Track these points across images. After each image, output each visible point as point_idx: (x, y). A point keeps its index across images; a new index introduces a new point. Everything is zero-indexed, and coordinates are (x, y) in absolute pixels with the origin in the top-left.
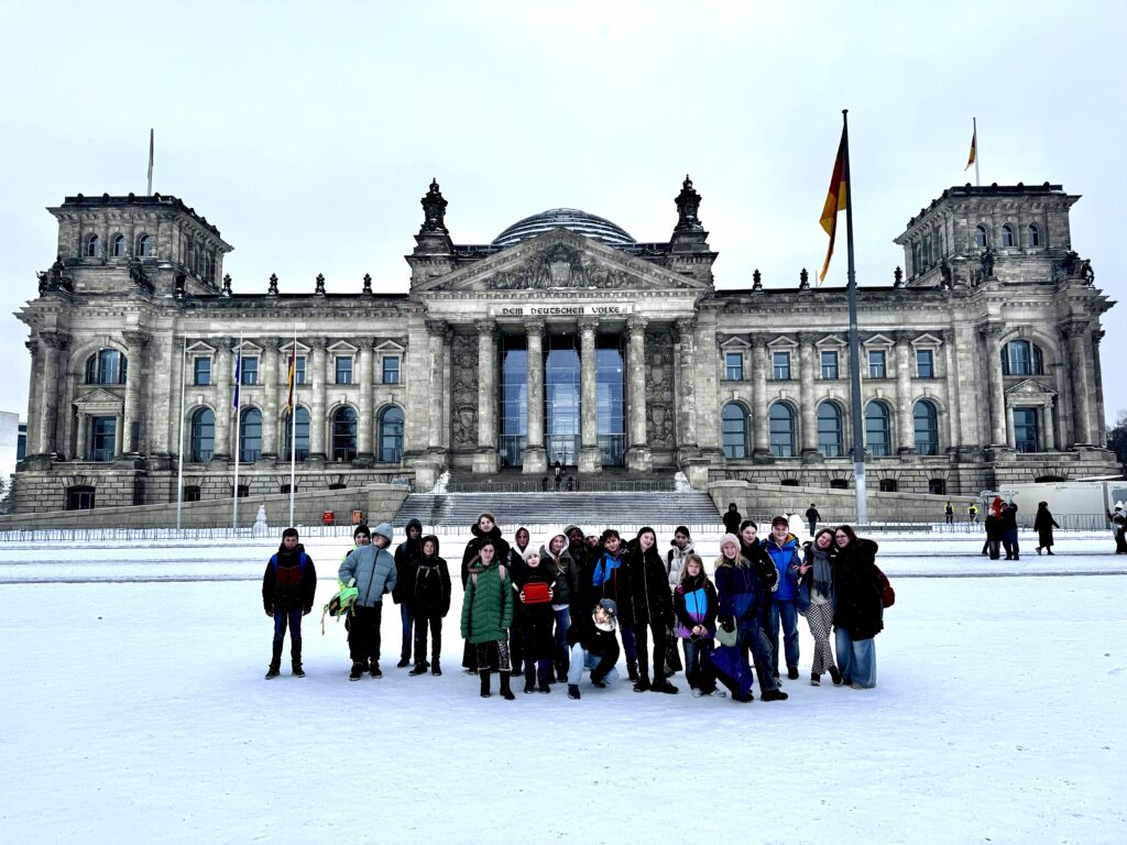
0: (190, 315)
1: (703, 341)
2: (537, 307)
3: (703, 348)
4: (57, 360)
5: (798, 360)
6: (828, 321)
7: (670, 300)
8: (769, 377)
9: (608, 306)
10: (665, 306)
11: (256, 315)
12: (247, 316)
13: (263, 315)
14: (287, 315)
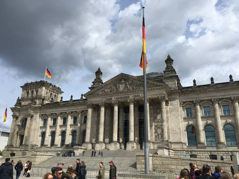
1: (174, 104)
2: (116, 97)
3: (174, 106)
5: (213, 109)
6: (223, 94)
7: (156, 91)
8: (202, 116)
9: (137, 95)
10: (154, 93)
11: (56, 107)
12: (54, 107)
13: (57, 107)
14: (63, 106)
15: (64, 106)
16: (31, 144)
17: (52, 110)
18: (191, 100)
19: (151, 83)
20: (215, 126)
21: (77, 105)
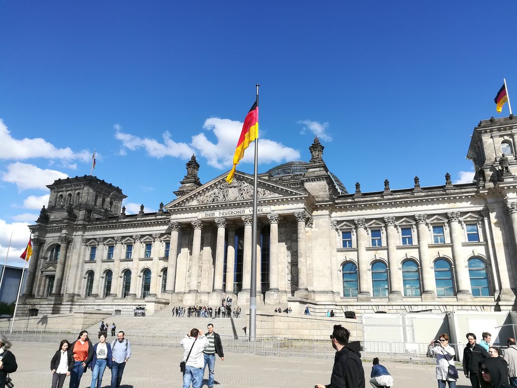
0: (89, 228)
1: (322, 225)
2: (222, 212)
3: (321, 229)
4: (35, 251)
7: (290, 203)
8: (368, 246)
10: (288, 206)
11: (113, 226)
12: (110, 227)
13: (116, 226)
14: (125, 225)
16: (69, 292)
17: (106, 231)
18: (351, 218)
20: (387, 264)
21: (151, 223)
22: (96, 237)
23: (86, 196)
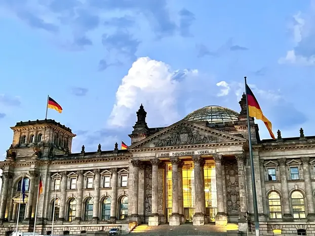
0: (53, 163)
2: (175, 153)
4: (8, 183)
5: (302, 170)
7: (231, 147)
8: (289, 179)
9: (204, 150)
10: (229, 150)
11: (75, 162)
12: (73, 162)
13: (78, 162)
14: (87, 161)
15: (89, 161)
16: (39, 217)
17: (69, 166)
18: (275, 158)
19: (224, 136)
20: (304, 193)
21: (109, 159)
22: (60, 171)
23: (48, 136)
